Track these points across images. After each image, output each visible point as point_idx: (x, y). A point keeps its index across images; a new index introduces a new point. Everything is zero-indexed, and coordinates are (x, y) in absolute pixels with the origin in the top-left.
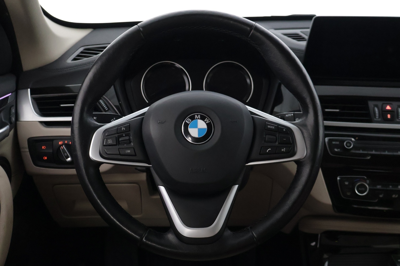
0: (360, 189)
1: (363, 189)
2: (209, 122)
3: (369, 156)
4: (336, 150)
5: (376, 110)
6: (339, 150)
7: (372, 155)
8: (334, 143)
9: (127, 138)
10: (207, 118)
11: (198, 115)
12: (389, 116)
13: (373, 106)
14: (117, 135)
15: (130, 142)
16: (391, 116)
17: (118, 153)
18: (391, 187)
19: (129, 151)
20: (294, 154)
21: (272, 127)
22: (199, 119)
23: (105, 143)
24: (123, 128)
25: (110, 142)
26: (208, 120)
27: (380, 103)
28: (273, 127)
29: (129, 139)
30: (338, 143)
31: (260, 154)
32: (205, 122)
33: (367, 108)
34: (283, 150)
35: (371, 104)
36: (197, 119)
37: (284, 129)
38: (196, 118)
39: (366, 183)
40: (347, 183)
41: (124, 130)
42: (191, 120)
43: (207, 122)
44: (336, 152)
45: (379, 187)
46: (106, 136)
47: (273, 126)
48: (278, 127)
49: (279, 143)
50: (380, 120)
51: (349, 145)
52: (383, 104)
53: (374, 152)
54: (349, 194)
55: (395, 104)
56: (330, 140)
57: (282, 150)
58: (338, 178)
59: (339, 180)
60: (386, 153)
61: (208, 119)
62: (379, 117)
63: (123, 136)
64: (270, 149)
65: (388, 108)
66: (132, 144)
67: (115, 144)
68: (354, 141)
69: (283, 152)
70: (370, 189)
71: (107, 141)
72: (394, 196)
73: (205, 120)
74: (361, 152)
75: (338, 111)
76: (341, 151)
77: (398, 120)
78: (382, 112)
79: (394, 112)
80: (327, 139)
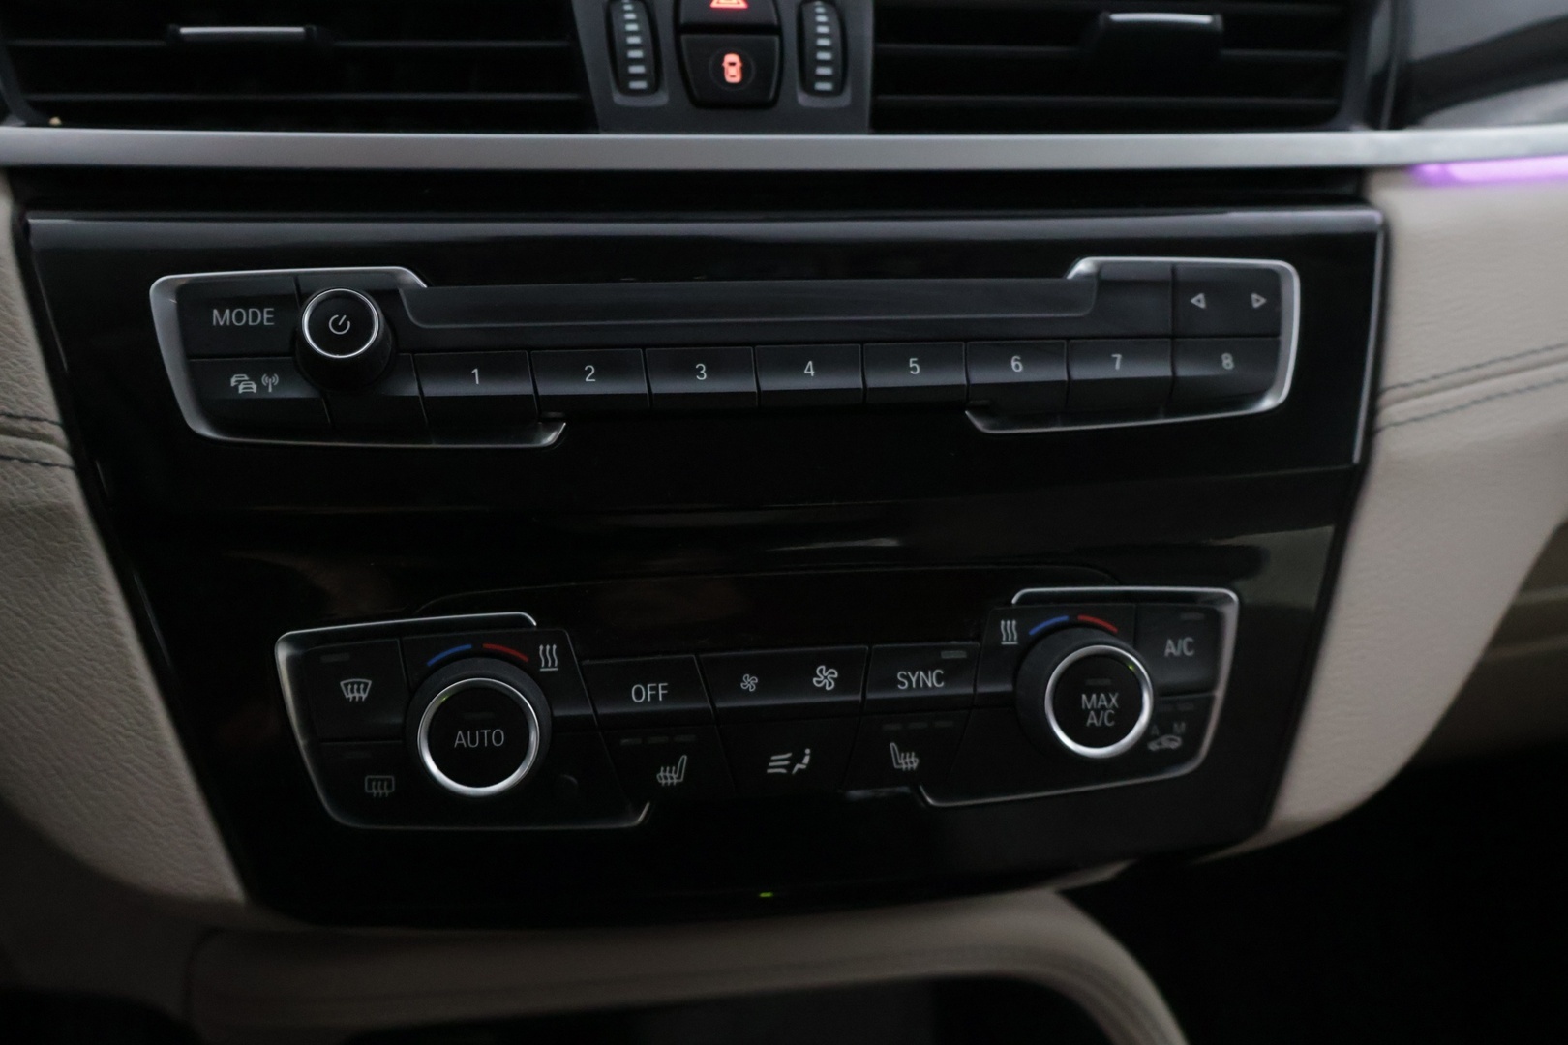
0: (461, 739)
1: (495, 737)
3: (551, 424)
4: (243, 385)
5: (630, 17)
6: (271, 382)
7: (578, 411)
8: (223, 318)
12: (733, 69)
16: (745, 70)
18: (749, 683)
30: (265, 317)
39: (531, 669)
40: (356, 691)
44: (248, 401)
45: (647, 695)
50: (661, 99)
51: (340, 325)
53: (590, 384)
54: (379, 787)
56: (185, 296)
58: (282, 654)
59: (291, 661)
60: (703, 382)
62: (655, 79)
68: (416, 293)
70: (555, 730)
72: (778, 764)
74: (477, 386)
75: (299, 30)
76: (298, 391)
77: (803, 99)
78: (679, 29)
79: (776, 30)
80: (161, 298)
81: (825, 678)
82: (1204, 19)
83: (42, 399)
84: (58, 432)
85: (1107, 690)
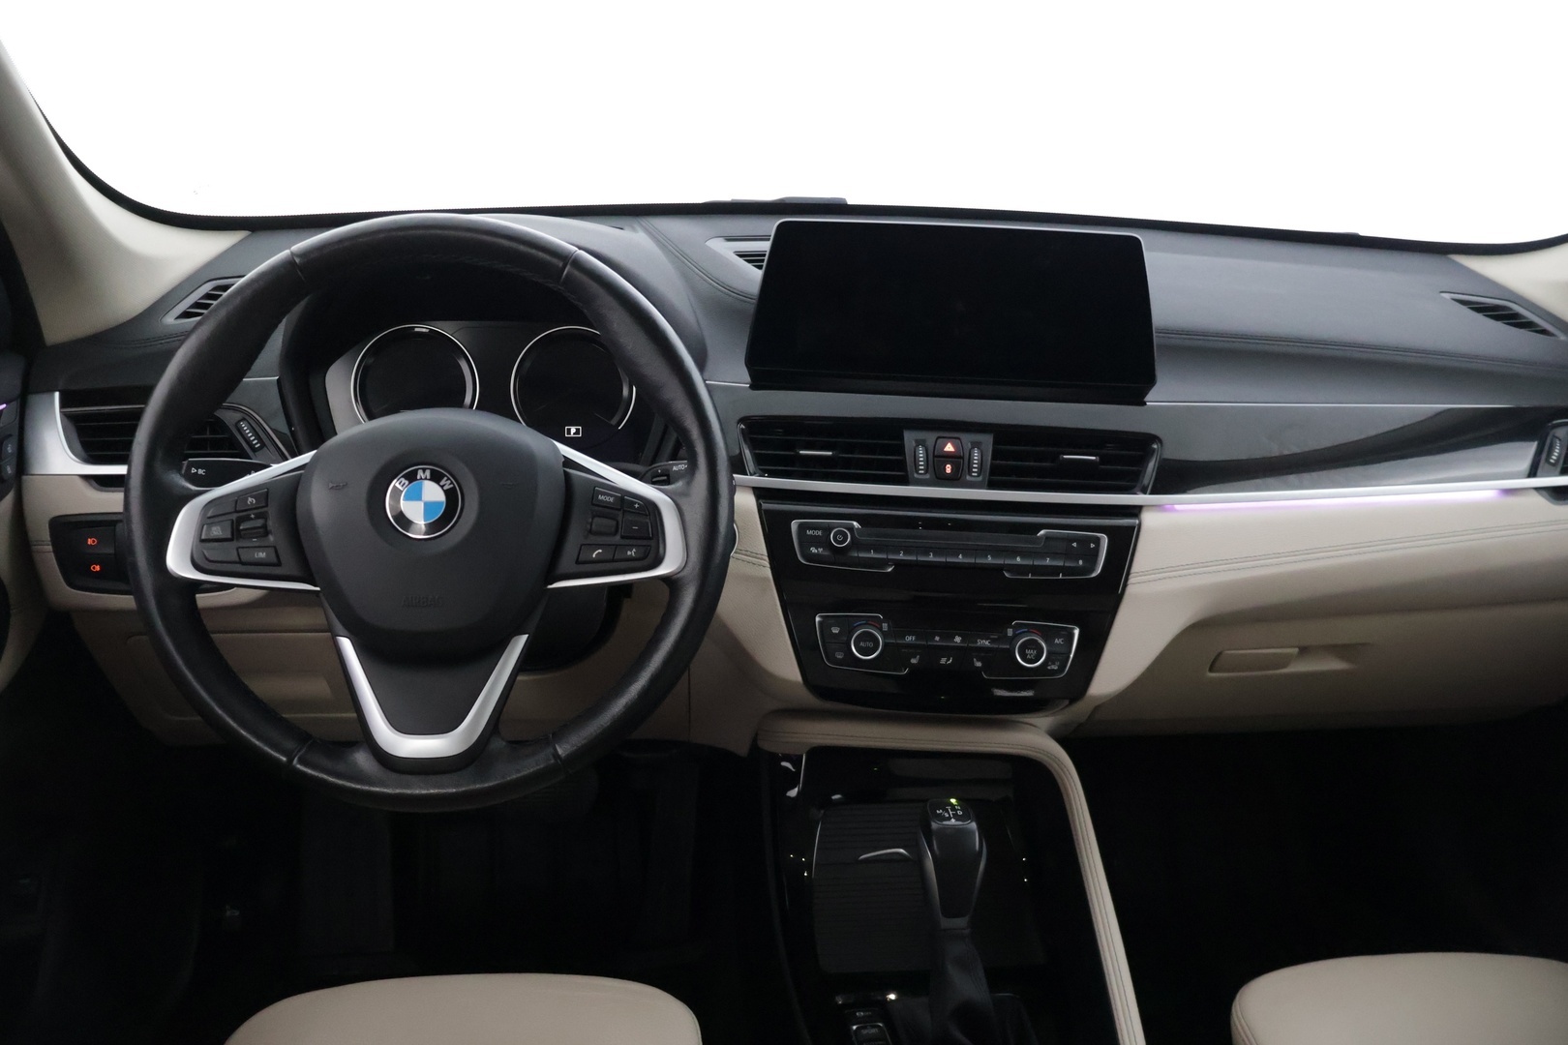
0: (862, 644)
1: (871, 645)
2: (452, 486)
3: (891, 566)
4: (814, 550)
5: (921, 452)
6: (821, 550)
7: (898, 564)
8: (810, 532)
9: (259, 523)
10: (446, 478)
11: (424, 470)
12: (949, 469)
13: (914, 444)
14: (234, 516)
15: (267, 533)
16: (952, 469)
17: (237, 559)
18: (937, 638)
19: (262, 555)
20: (657, 562)
21: (607, 499)
22: (426, 479)
23: (206, 534)
24: (250, 499)
25: (216, 532)
26: (449, 482)
27: (930, 437)
28: (612, 500)
29: (265, 526)
30: (820, 533)
31: (578, 562)
32: (442, 487)
33: (900, 449)
34: (631, 553)
35: (909, 438)
36: (421, 479)
37: (635, 503)
38: (418, 477)
39: (880, 629)
40: (835, 630)
41: (251, 503)
42: (407, 483)
43: (446, 488)
44: (814, 554)
45: (909, 639)
46: (209, 518)
47: (611, 496)
48: (622, 499)
49: (623, 537)
50: (928, 476)
51: (840, 538)
52: (939, 438)
53: (901, 556)
54: (839, 656)
55: (967, 438)
56: (802, 528)
57: (629, 553)
58: (817, 619)
59: (819, 622)
60: (931, 558)
61: (448, 479)
62: (926, 471)
63: (252, 519)
64: (600, 551)
65: (949, 448)
66: (271, 538)
67: (229, 536)
68: (858, 529)
69: (631, 559)
70: (885, 645)
71: (209, 529)
72: (943, 661)
73: (441, 484)
74: (872, 554)
75: (830, 453)
76: (826, 553)
77: (968, 478)
78: (934, 456)
79: (962, 458)
80: (794, 525)
81: (958, 639)
82: (1094, 458)
83: (763, 549)
84: (767, 558)
85: (1033, 649)
